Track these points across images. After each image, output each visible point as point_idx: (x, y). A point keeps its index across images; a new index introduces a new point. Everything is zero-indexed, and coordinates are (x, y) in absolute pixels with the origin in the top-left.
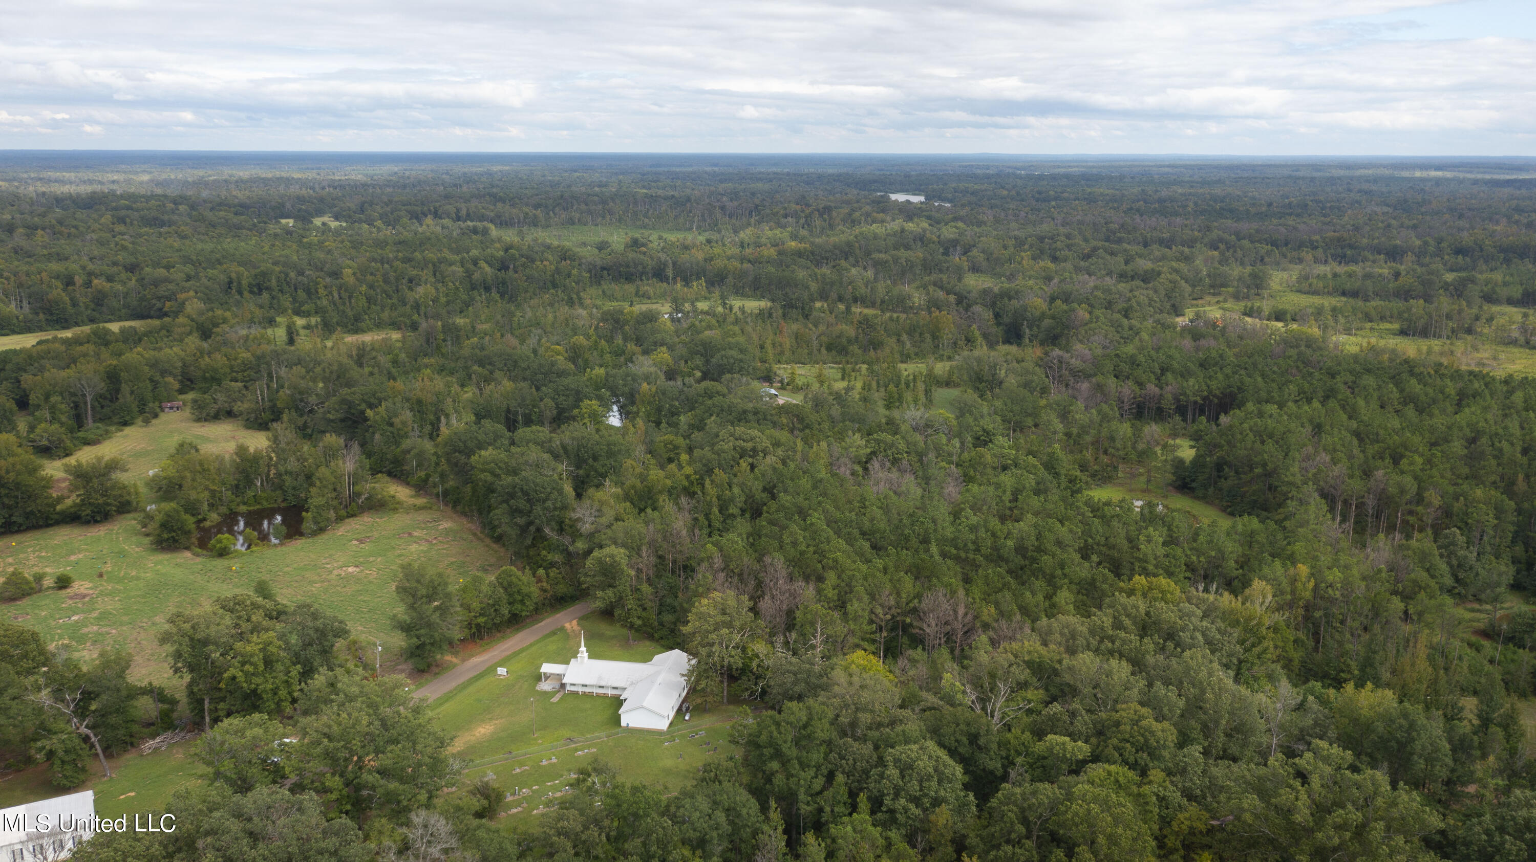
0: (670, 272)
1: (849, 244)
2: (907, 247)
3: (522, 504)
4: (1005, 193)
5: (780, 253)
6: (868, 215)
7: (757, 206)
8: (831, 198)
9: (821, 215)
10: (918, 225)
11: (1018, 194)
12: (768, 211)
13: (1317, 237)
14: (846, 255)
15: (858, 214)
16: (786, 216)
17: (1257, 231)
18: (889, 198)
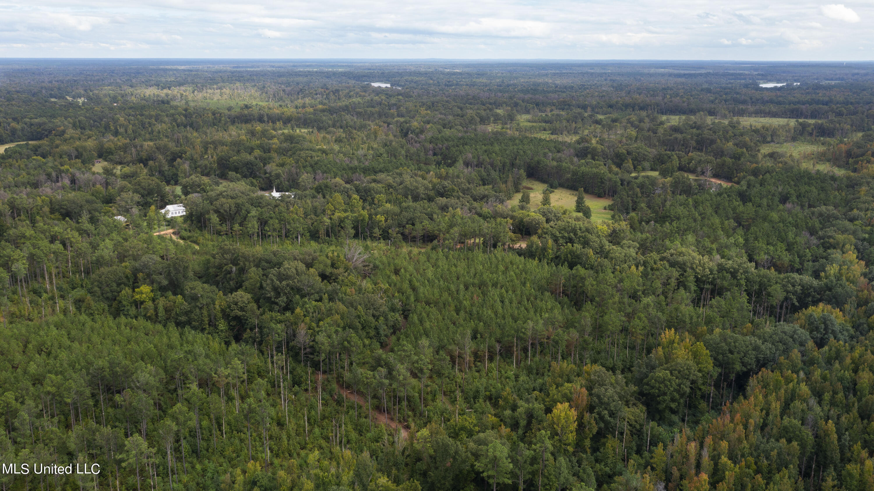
0: (266, 119)
1: (346, 106)
2: (373, 107)
3: (250, 166)
4: (432, 82)
5: (314, 110)
6: (357, 93)
7: (301, 90)
8: (340, 85)
9: (334, 94)
10: (380, 98)
11: (438, 82)
12: (307, 92)
13: (555, 101)
14: (344, 110)
15: (352, 93)
16: (316, 94)
17: (531, 98)
18: (371, 85)
